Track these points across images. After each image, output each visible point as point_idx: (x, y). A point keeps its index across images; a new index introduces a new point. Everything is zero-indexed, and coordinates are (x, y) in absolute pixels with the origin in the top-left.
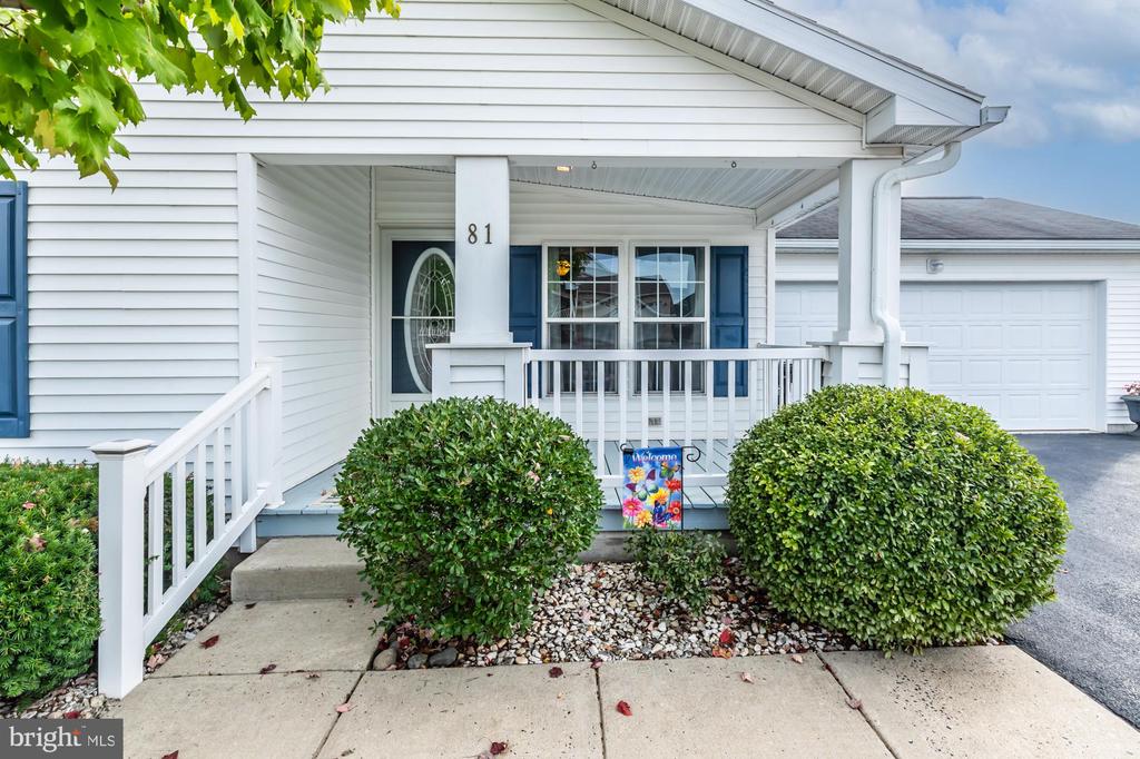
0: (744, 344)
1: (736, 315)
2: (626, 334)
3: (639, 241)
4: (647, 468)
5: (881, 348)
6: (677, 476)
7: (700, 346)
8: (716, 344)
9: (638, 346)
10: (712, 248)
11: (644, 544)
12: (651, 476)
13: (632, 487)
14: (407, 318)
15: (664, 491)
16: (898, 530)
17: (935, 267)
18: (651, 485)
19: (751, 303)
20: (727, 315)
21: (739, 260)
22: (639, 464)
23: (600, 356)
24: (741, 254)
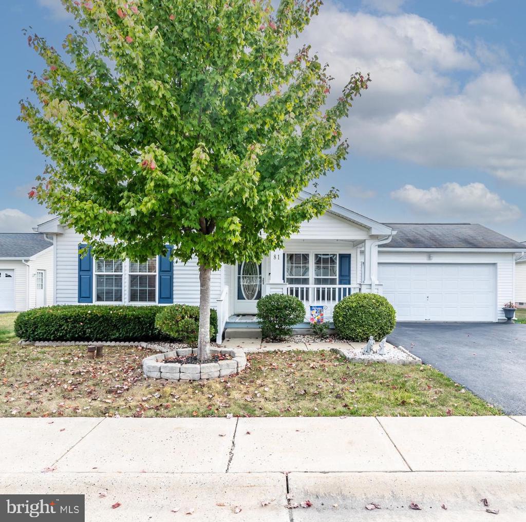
0: (349, 284)
1: (346, 276)
2: (311, 281)
3: (316, 252)
4: (315, 311)
5: (371, 285)
6: (322, 313)
7: (335, 284)
8: (340, 283)
9: (315, 284)
10: (339, 254)
11: (314, 326)
12: (316, 313)
13: (312, 315)
14: (241, 276)
15: (319, 316)
16: (358, 316)
17: (430, 258)
18: (316, 315)
19: (352, 272)
20: (344, 276)
21: (348, 258)
22: (314, 310)
23: (305, 286)
24: (349, 256)
